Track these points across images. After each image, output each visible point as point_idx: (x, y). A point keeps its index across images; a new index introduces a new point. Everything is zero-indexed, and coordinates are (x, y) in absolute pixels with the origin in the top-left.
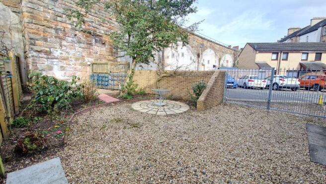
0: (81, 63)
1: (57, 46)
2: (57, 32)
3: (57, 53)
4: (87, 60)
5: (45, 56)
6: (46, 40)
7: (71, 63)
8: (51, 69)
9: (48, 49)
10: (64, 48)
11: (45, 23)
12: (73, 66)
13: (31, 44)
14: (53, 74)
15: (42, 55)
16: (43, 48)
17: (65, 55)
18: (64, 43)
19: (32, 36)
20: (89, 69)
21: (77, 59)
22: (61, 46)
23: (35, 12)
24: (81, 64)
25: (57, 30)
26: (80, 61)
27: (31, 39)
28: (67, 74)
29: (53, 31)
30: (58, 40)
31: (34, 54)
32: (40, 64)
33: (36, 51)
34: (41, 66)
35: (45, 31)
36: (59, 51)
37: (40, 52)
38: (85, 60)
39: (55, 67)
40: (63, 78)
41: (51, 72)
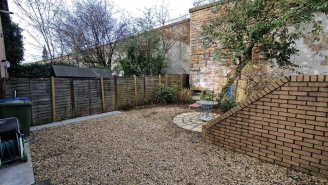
0: (219, 75)
1: (204, 65)
2: (205, 56)
3: (203, 70)
4: (225, 72)
5: (197, 73)
6: (198, 63)
8: (198, 81)
9: (198, 69)
10: (208, 66)
11: (199, 52)
12: (213, 78)
13: (191, 67)
14: (200, 84)
15: (195, 73)
16: (196, 68)
17: (208, 70)
18: (209, 62)
19: (192, 62)
20: (226, 79)
21: (216, 73)
22: (206, 65)
23: (195, 48)
24: (219, 76)
25: (204, 54)
27: (192, 64)
28: (208, 85)
29: (202, 56)
30: (205, 61)
31: (192, 72)
32: (193, 78)
33: (193, 71)
34: (194, 79)
35: (198, 57)
36: (205, 68)
37: (194, 71)
38: (223, 72)
39: (201, 80)
40: (205, 87)
41: (198, 83)
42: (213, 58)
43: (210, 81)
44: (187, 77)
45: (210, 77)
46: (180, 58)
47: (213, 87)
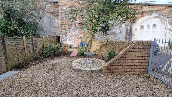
1: (69, 31)
3: (68, 34)
5: (65, 36)
6: (65, 30)
7: (73, 38)
8: (66, 40)
10: (71, 32)
11: (65, 24)
13: (61, 32)
14: (67, 42)
15: (64, 35)
16: (64, 33)
17: (71, 35)
18: (71, 30)
19: (61, 29)
20: (80, 40)
21: (75, 36)
22: (70, 31)
23: (63, 20)
24: (77, 38)
25: (69, 25)
26: (77, 37)
27: (61, 30)
28: (72, 42)
29: (67, 26)
30: (69, 29)
31: (62, 35)
33: (62, 34)
34: (63, 39)
35: (65, 27)
36: (69, 33)
37: (63, 34)
38: (79, 36)
39: (68, 40)
40: (70, 44)
41: (66, 41)
42: (74, 28)
43: (72, 41)
44: (58, 39)
45: (72, 38)
47: (74, 44)
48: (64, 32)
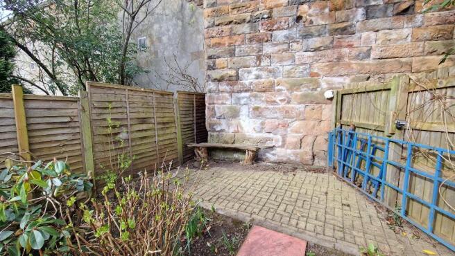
0: (305, 96)
1: (251, 60)
2: (254, 29)
3: (248, 79)
4: (324, 85)
5: (228, 88)
6: (232, 53)
7: (278, 99)
8: (235, 114)
9: (233, 73)
10: (265, 63)
11: (234, 16)
12: (282, 105)
13: (210, 68)
14: (239, 125)
15: (224, 87)
17: (265, 79)
18: (268, 49)
19: (211, 52)
20: (329, 111)
21: (294, 86)
22: (259, 58)
24: (305, 99)
26: (303, 90)
27: (210, 58)
28: (267, 127)
30: (255, 45)
31: (212, 86)
32: (219, 104)
33: (215, 80)
34: (220, 109)
35: (231, 34)
36: (255, 71)
37: (220, 80)
38: (318, 85)
39: (244, 111)
40: (256, 135)
41: (234, 122)
42: (285, 32)
44: (198, 104)
45: (274, 102)
46: (183, 47)
47: (284, 137)
48: (225, 66)
